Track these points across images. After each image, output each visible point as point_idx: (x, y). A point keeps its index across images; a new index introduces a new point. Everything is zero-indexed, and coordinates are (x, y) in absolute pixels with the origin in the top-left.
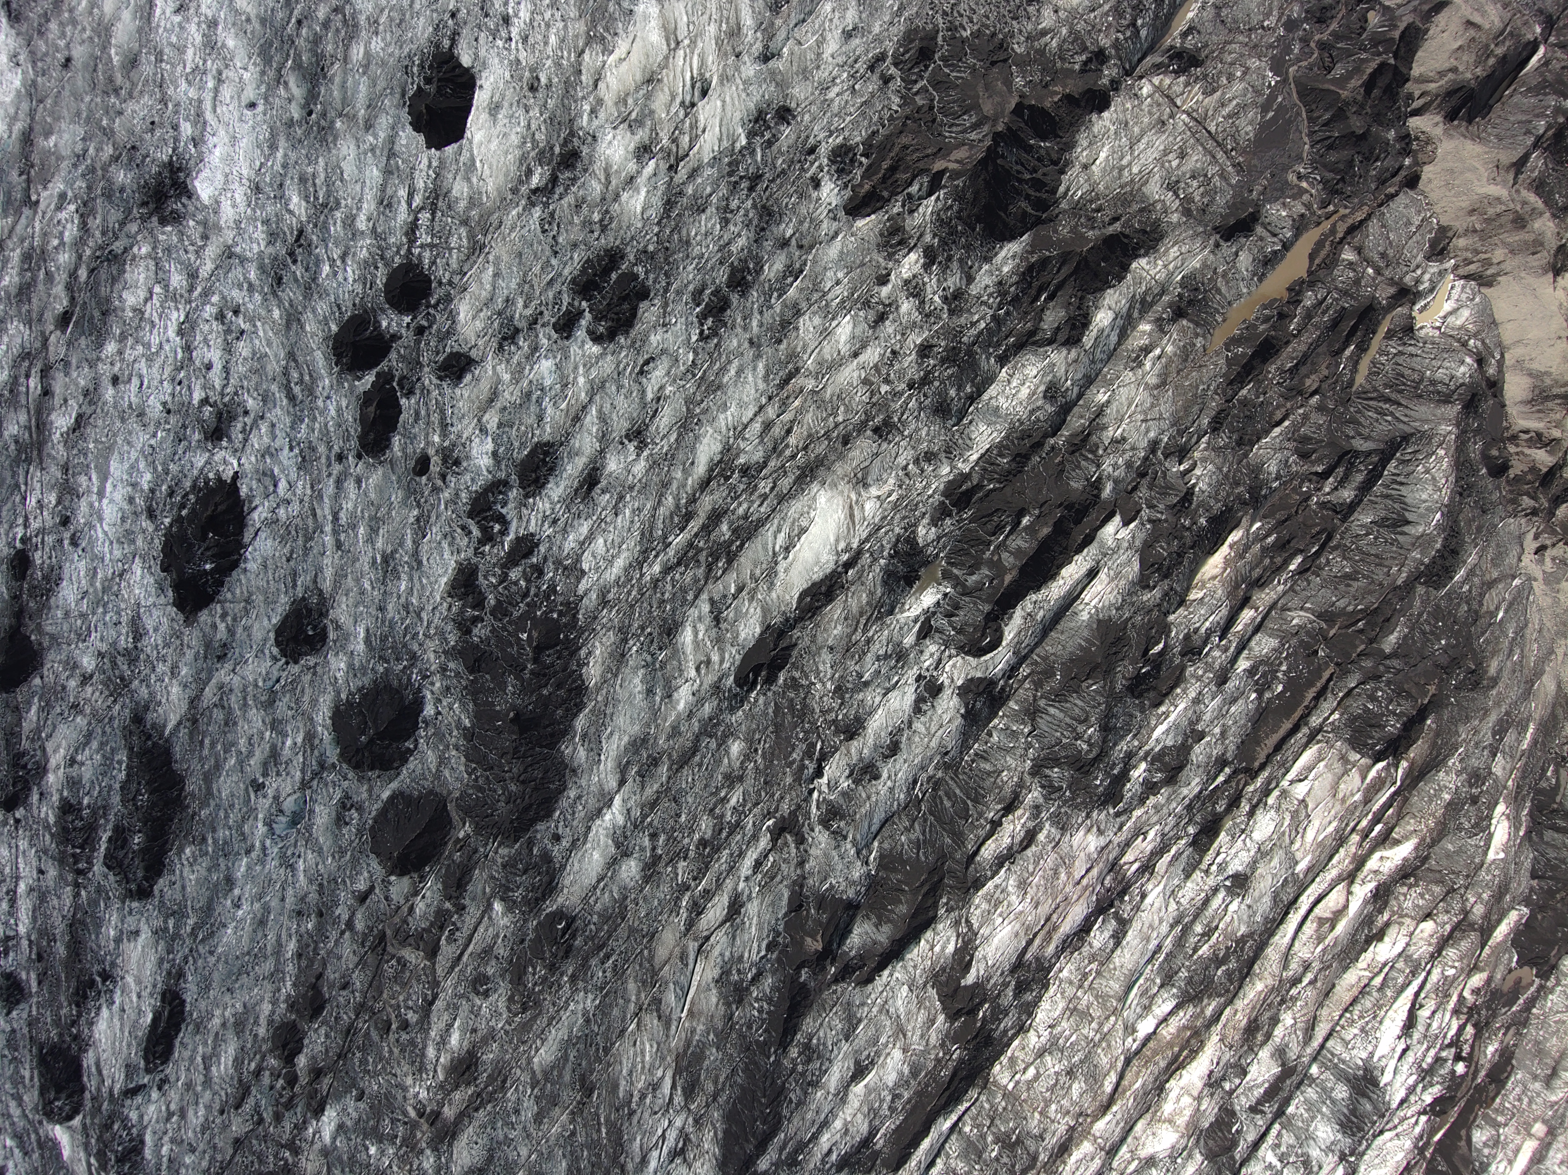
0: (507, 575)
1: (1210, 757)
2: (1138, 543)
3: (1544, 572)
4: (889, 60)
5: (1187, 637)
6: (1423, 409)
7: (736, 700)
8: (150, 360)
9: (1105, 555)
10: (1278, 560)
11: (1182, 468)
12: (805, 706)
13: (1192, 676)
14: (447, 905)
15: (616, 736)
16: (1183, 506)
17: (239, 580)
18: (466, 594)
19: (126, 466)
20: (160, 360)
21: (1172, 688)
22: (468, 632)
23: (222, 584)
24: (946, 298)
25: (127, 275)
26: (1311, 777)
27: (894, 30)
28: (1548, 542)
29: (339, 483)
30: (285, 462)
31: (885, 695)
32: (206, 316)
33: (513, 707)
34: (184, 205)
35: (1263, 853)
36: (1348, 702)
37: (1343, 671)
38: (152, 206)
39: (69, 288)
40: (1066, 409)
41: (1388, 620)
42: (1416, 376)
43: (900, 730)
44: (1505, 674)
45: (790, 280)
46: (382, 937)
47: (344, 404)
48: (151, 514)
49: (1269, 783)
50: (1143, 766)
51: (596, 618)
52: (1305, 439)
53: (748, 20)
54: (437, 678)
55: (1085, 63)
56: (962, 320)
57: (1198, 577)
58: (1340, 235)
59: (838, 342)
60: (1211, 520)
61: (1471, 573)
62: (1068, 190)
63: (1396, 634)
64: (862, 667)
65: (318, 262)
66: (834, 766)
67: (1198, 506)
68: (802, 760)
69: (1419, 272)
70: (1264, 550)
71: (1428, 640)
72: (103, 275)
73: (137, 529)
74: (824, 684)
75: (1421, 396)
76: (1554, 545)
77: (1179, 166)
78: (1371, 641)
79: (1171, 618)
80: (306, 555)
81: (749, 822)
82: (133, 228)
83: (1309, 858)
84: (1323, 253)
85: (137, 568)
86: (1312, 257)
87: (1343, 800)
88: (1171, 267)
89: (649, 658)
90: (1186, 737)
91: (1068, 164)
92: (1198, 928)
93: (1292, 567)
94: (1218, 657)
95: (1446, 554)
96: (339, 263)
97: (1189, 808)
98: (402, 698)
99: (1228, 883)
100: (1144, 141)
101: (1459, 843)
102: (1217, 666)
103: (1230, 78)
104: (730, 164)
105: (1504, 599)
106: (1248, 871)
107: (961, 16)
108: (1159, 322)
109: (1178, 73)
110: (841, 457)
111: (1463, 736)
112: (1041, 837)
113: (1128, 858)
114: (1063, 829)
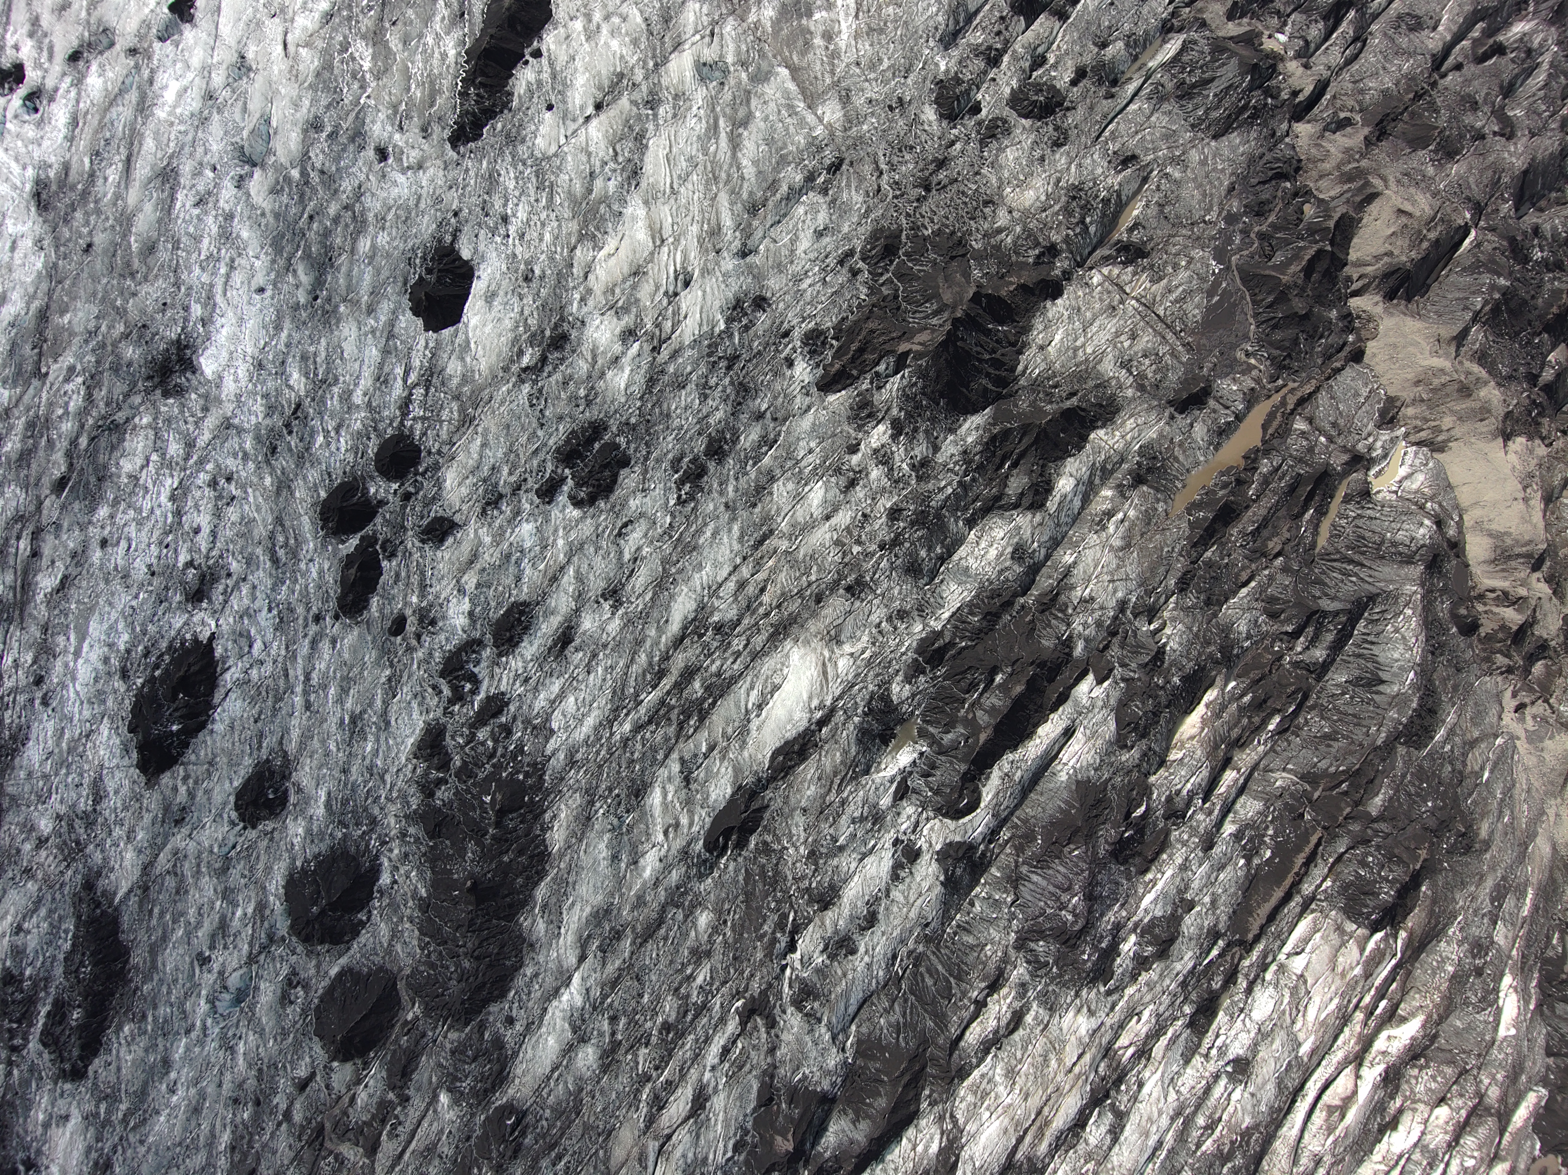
0: (473, 735)
1: (1201, 928)
2: (1113, 702)
3: (1526, 731)
4: (857, 256)
5: (1169, 799)
6: (1387, 569)
7: (705, 867)
8: (140, 523)
9: (1080, 714)
10: (1256, 720)
11: (1152, 627)
12: (777, 873)
13: (1178, 841)
14: (391, 1096)
15: (578, 907)
16: (1155, 665)
17: (205, 742)
18: (432, 756)
19: (105, 626)
20: (150, 524)
21: (1158, 854)
22: (431, 795)
23: (187, 745)
24: (914, 466)
25: (126, 444)
26: (1307, 950)
27: (862, 229)
28: (1527, 700)
29: (314, 644)
30: (263, 623)
31: (861, 860)
32: (199, 482)
33: (471, 876)
34: (188, 380)
35: (1263, 1035)
36: (1339, 868)
37: (1331, 834)
38: (156, 380)
39: (69, 455)
40: (1034, 570)
41: (1372, 781)
42: (1377, 538)
43: (877, 899)
44: (1497, 836)
45: (765, 449)
46: (320, 1131)
47: (326, 567)
48: (124, 674)
49: (1265, 957)
50: (1133, 938)
51: (562, 779)
52: (1272, 600)
53: (727, 221)
54: (395, 844)
55: (1038, 257)
56: (930, 486)
57: (1177, 736)
58: (1290, 407)
59: (810, 506)
60: (1184, 679)
61: (1451, 732)
62: (1026, 367)
63: (1381, 796)
64: (836, 830)
65: (313, 433)
66: (808, 939)
67: (1171, 665)
68: (774, 933)
69: (1371, 439)
70: (1240, 709)
71: (1415, 802)
72: (103, 442)
73: (109, 689)
74: (797, 849)
75: (1383, 557)
76: (1533, 703)
77: (1130, 347)
78: (1357, 804)
79: (1152, 779)
80: (274, 715)
81: (717, 1002)
82: (137, 399)
83: (1312, 1039)
84: (1275, 424)
85: (105, 729)
86: (1265, 427)
87: (1343, 975)
88: (1128, 437)
89: (615, 822)
90: (1175, 906)
91: (1025, 345)
92: (1201, 1121)
93: (1271, 727)
94: (1202, 821)
95: (1423, 714)
96: (333, 434)
97: (1184, 984)
98: (358, 866)
99: (1229, 1069)
100: (1097, 324)
101: (1468, 1019)
102: (1202, 830)
103: (1176, 267)
104: (709, 346)
105: (1488, 759)
106: (1250, 1056)
107: (923, 216)
108: (1120, 488)
109: (1125, 264)
110: (814, 615)
111: (1461, 903)
112: (1029, 1019)
113: (1123, 1041)
114: (1052, 1010)
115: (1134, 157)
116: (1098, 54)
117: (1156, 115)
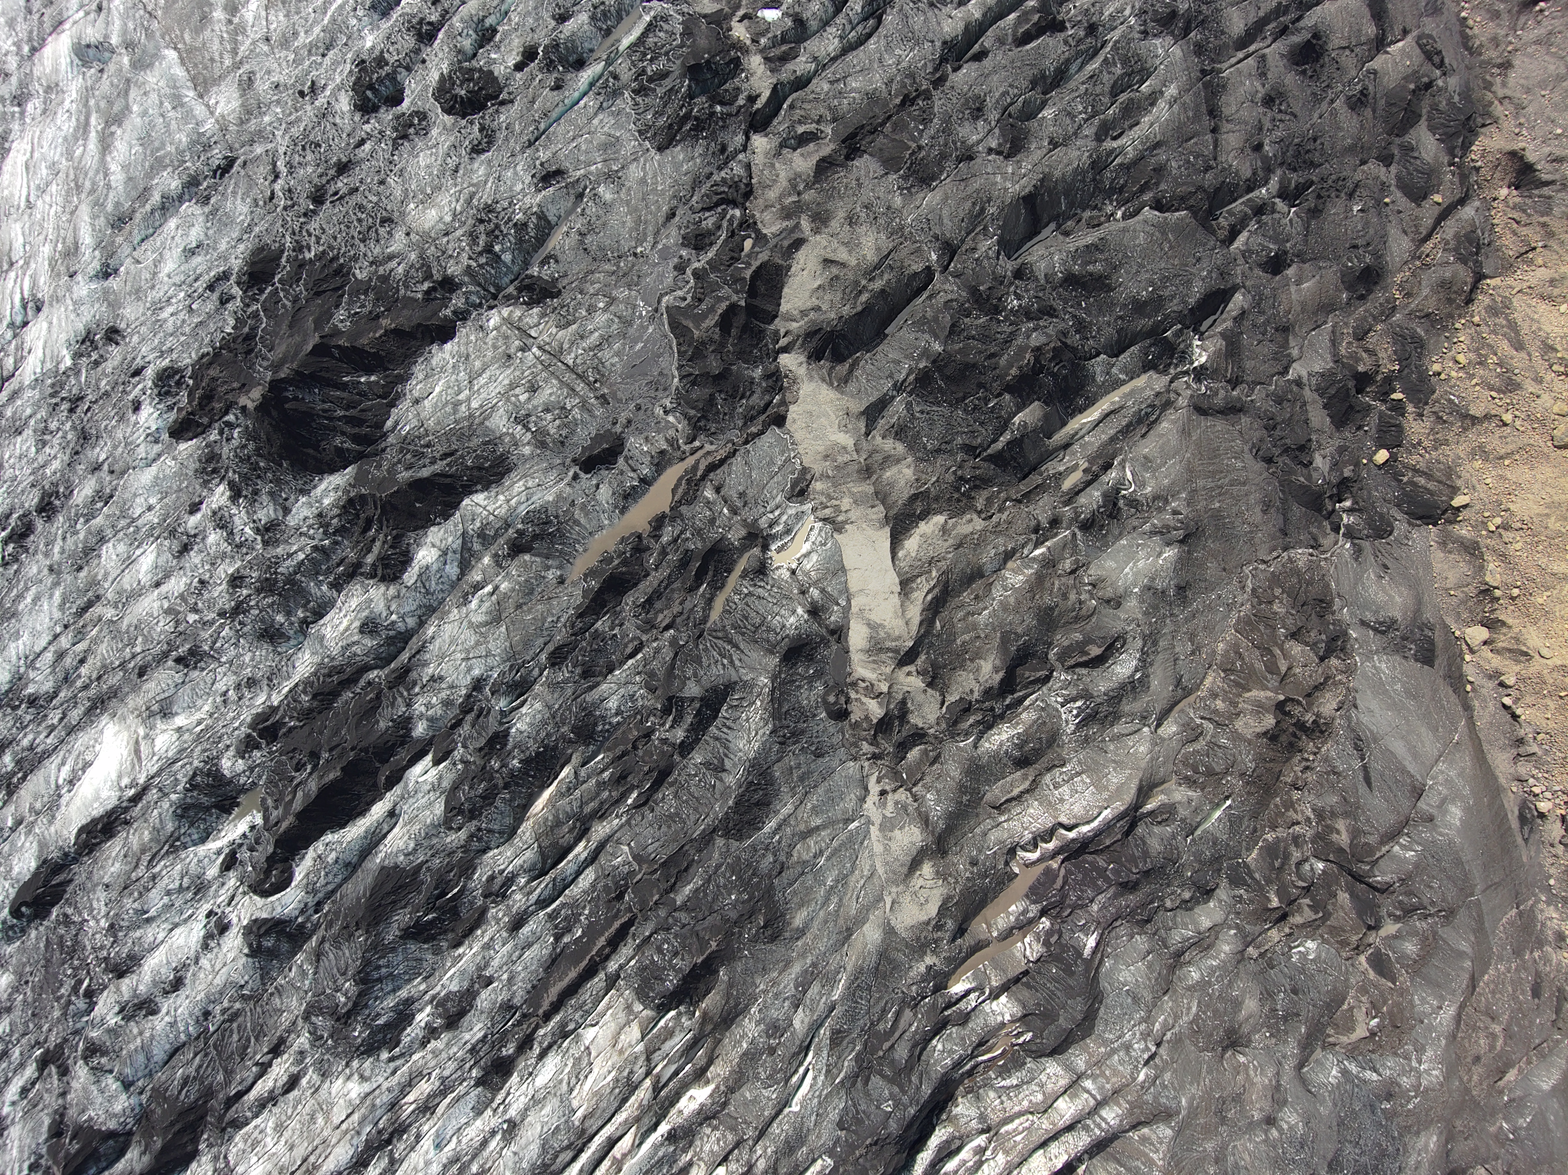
1: (495, 1003)
2: (445, 784)
3: (883, 817)
4: (233, 278)
5: (491, 878)
6: (754, 656)
9: (405, 797)
10: (616, 794)
12: (75, 942)
13: (493, 918)
21: (473, 929)
24: (259, 529)
26: (601, 1023)
27: (241, 247)
28: (891, 787)
31: (171, 930)
35: (536, 1101)
36: (645, 949)
37: (643, 916)
41: (685, 870)
42: (757, 620)
43: (185, 966)
44: (816, 924)
45: (98, 505)
50: (428, 1009)
52: (652, 675)
53: (87, 239)
55: (427, 292)
56: (278, 551)
58: (701, 472)
59: (139, 571)
60: (527, 761)
61: (784, 823)
62: (397, 423)
63: (690, 886)
64: (144, 903)
66: (104, 1002)
67: (513, 747)
68: (69, 996)
69: (777, 513)
70: (600, 783)
71: (721, 894)
74: (98, 921)
75: (755, 642)
76: (895, 790)
77: (528, 400)
78: (667, 891)
83: (584, 1106)
84: (681, 491)
87: (621, 1052)
88: (516, 500)
90: (472, 982)
91: (399, 396)
92: (474, 1168)
93: (629, 801)
94: (519, 900)
97: (473, 1050)
99: (505, 1127)
100: (487, 374)
101: (756, 1093)
102: (516, 909)
103: (591, 309)
104: (53, 385)
105: (828, 846)
106: (518, 1119)
107: (310, 235)
108: (496, 555)
109: (530, 304)
110: (136, 689)
111: (762, 987)
112: (304, 1082)
113: (410, 1098)
114: (324, 1075)
115: (559, 173)
116: (554, 29)
117: (601, 116)
